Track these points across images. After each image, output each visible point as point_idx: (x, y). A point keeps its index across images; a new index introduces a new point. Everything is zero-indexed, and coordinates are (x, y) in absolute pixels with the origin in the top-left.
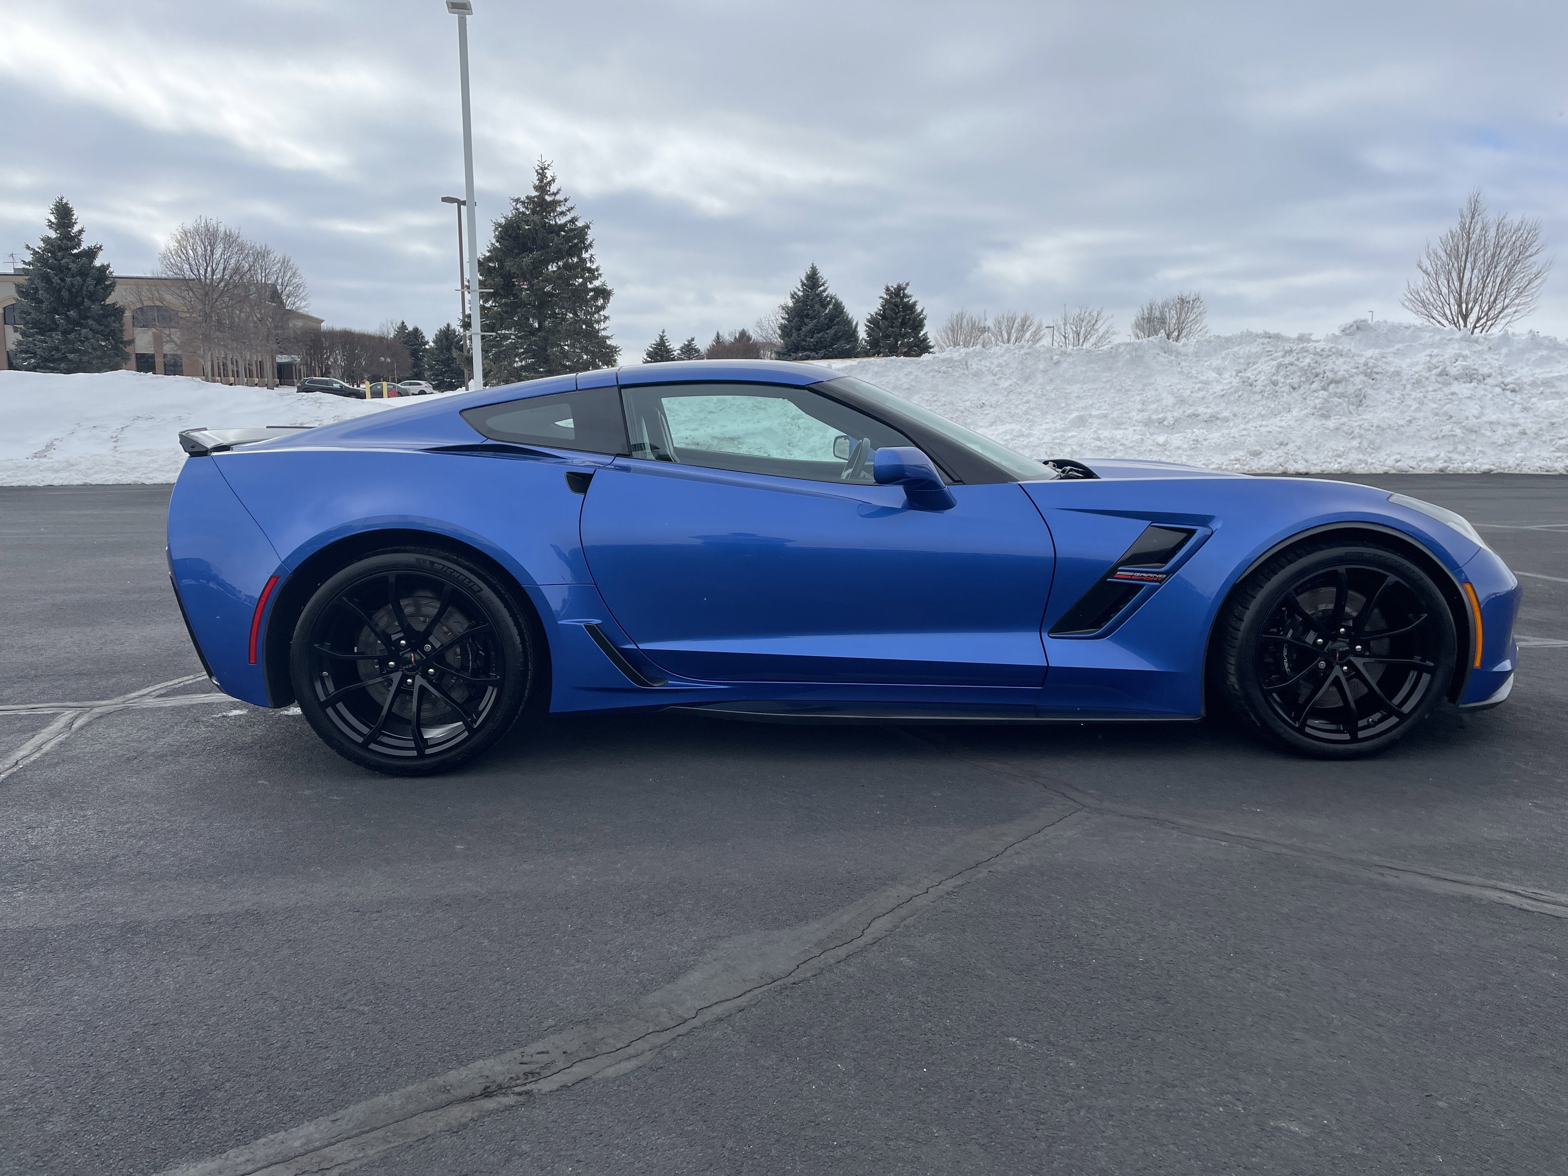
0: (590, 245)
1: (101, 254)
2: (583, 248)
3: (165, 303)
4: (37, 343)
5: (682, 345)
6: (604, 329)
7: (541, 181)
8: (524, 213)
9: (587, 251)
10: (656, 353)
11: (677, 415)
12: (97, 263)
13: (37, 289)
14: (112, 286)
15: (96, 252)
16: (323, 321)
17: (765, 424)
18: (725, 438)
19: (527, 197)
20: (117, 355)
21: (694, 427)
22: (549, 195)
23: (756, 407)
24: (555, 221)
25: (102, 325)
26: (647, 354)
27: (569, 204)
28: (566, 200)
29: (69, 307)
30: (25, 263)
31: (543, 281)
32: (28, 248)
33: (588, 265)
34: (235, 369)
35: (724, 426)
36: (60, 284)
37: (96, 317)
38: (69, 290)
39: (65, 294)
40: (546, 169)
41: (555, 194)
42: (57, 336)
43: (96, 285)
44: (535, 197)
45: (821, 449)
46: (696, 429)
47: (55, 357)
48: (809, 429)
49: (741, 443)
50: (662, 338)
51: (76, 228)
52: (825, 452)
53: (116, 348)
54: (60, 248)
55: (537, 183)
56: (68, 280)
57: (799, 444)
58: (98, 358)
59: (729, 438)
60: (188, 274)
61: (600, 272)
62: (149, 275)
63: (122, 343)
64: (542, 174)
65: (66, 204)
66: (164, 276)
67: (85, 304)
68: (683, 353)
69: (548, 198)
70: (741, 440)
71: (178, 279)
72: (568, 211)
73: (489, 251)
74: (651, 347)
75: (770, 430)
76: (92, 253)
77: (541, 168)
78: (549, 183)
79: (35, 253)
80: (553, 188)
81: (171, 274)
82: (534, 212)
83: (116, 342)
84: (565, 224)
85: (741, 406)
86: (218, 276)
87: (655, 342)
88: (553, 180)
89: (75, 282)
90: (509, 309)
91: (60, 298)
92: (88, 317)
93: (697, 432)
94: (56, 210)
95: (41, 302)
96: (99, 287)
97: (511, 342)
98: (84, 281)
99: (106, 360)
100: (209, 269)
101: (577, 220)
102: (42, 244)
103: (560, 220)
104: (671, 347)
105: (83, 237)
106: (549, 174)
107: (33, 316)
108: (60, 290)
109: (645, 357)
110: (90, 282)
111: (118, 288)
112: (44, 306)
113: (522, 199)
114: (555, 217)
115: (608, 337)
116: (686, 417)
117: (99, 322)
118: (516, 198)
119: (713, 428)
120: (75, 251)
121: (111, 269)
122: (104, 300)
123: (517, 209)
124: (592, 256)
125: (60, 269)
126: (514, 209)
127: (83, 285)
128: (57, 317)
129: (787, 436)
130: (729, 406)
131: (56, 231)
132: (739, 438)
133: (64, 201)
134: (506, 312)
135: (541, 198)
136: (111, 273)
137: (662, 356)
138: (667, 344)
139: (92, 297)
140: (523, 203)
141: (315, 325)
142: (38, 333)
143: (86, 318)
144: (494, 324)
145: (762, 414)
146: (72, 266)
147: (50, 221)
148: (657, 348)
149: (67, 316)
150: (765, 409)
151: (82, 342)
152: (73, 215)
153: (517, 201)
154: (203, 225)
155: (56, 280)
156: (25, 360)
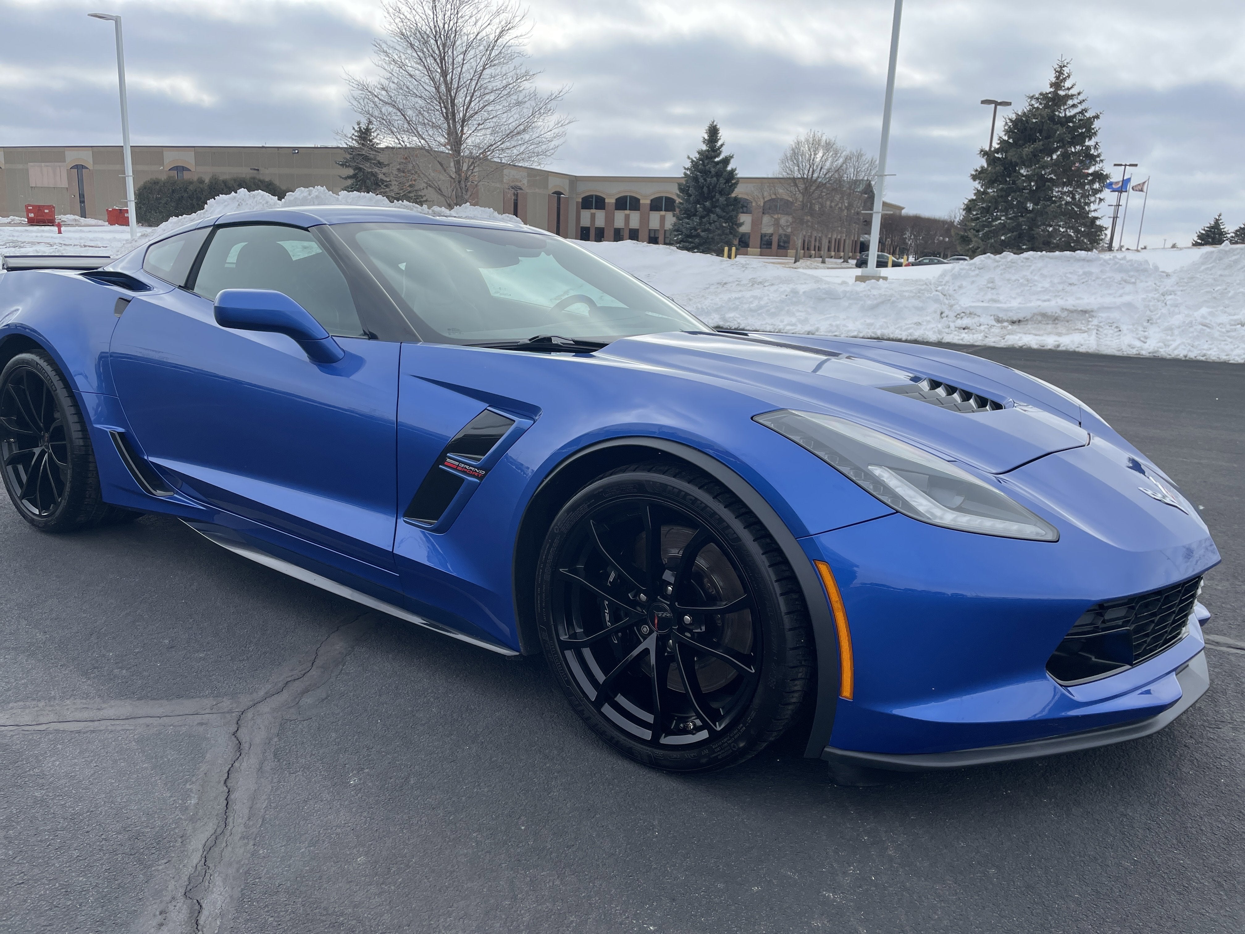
0: (1095, 133)
1: (732, 161)
2: (1087, 137)
3: (778, 195)
4: (684, 224)
5: (1237, 228)
6: (1095, 210)
7: (1057, 78)
8: (1038, 108)
9: (1090, 139)
10: (1208, 236)
11: (1035, 285)
12: (729, 168)
13: (689, 187)
14: (736, 184)
15: (729, 160)
16: (903, 208)
17: (1127, 299)
18: (1076, 311)
19: (1041, 94)
20: (731, 233)
21: (1047, 297)
22: (1063, 90)
23: (1125, 281)
24: (1065, 114)
25: (724, 212)
26: (1198, 236)
27: (1081, 98)
28: (1079, 94)
29: (706, 199)
30: (685, 169)
31: (1039, 168)
32: (689, 157)
33: (1092, 152)
34: (817, 244)
35: (1079, 298)
36: (703, 183)
37: (722, 206)
38: (708, 187)
39: (705, 190)
40: (1064, 66)
41: (1069, 89)
42: (697, 219)
43: (725, 183)
44: (1050, 93)
45: (1179, 327)
46: (1049, 300)
47: (693, 234)
48: (1176, 306)
49: (1092, 317)
50: (1217, 221)
51: (720, 143)
52: (1183, 331)
53: (732, 228)
54: (707, 157)
55: (1054, 80)
56: (708, 180)
57: (1158, 321)
58: (719, 235)
59: (1082, 311)
60: (797, 175)
61: (1101, 158)
62: (770, 176)
63: (736, 225)
64: (1059, 73)
65: (716, 125)
66: (781, 176)
67: (716, 197)
68: (1237, 235)
69: (1061, 93)
70: (1094, 314)
71: (789, 178)
72: (1080, 103)
73: (998, 144)
74: (1204, 230)
75: (1130, 306)
76: (726, 161)
77: (1061, 67)
78: (1065, 79)
79: (692, 161)
80: (1068, 84)
81: (785, 175)
82: (1046, 106)
83: (733, 224)
84: (1074, 116)
85: (1108, 280)
86: (815, 175)
87: (1209, 225)
88: (1069, 76)
89: (712, 182)
90: (1004, 193)
91: (702, 193)
92: (717, 206)
93: (1048, 303)
94: (709, 130)
95: (690, 196)
96: (727, 185)
97: (1000, 223)
98: (718, 180)
99: (723, 237)
100: (811, 169)
101: (1086, 111)
102: (698, 156)
103: (1070, 112)
104: (1225, 230)
105: (723, 149)
106: (1066, 70)
107: (685, 206)
108: (703, 188)
109: (1196, 239)
110: (722, 181)
111: (739, 186)
112: (691, 199)
113: (1037, 96)
114: (1065, 110)
115: (1097, 218)
116: (1043, 287)
117: (723, 210)
118: (1031, 95)
119: (1067, 300)
120: (717, 159)
121: (736, 172)
122: (729, 194)
123: (1032, 105)
124: (1097, 143)
125: (705, 173)
126: (1030, 105)
127: (717, 184)
128: (698, 206)
129: (1148, 313)
130: (1093, 278)
131: (707, 145)
132: (1092, 311)
133: (715, 124)
134: (1002, 196)
135: (1055, 93)
136: (736, 174)
137: (1213, 239)
138: (1222, 227)
139: (721, 193)
140: (1037, 99)
141: (897, 212)
142: (685, 218)
143: (715, 207)
144: (990, 207)
145: (1129, 288)
146: (713, 170)
147: (704, 138)
148: (1210, 231)
149: (704, 205)
150: (1134, 283)
151: (710, 224)
152: (718, 134)
153: (1032, 98)
154: (811, 136)
155: (701, 180)
156: (676, 236)
